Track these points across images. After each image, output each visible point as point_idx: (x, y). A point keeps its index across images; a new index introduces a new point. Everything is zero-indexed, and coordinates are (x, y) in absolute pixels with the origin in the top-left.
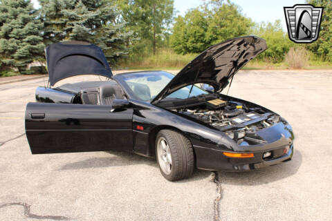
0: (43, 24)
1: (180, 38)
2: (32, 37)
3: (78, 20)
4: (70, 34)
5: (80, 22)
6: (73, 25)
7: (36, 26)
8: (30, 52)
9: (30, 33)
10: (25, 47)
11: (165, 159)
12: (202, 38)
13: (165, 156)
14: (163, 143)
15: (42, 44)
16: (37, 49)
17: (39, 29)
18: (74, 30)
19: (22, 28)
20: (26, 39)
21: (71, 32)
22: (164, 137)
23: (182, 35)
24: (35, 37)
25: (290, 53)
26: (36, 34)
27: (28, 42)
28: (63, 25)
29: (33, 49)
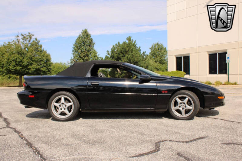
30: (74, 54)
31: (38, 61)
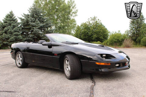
0: (21, 28)
1: (79, 34)
2: (16, 33)
3: (36, 27)
4: (32, 33)
5: (37, 27)
6: (34, 29)
7: (18, 28)
8: (15, 39)
9: (16, 32)
10: (13, 37)
11: (67, 69)
12: (88, 34)
13: (68, 68)
14: (66, 61)
15: (21, 36)
16: (18, 38)
17: (19, 30)
18: (34, 31)
19: (12, 29)
20: (14, 34)
21: (33, 32)
22: (67, 58)
23: (79, 33)
24: (18, 33)
25: (125, 41)
26: (18, 32)
27: (15, 35)
28: (30, 29)
29: (17, 38)
30: (130, 27)
31: (96, 33)
